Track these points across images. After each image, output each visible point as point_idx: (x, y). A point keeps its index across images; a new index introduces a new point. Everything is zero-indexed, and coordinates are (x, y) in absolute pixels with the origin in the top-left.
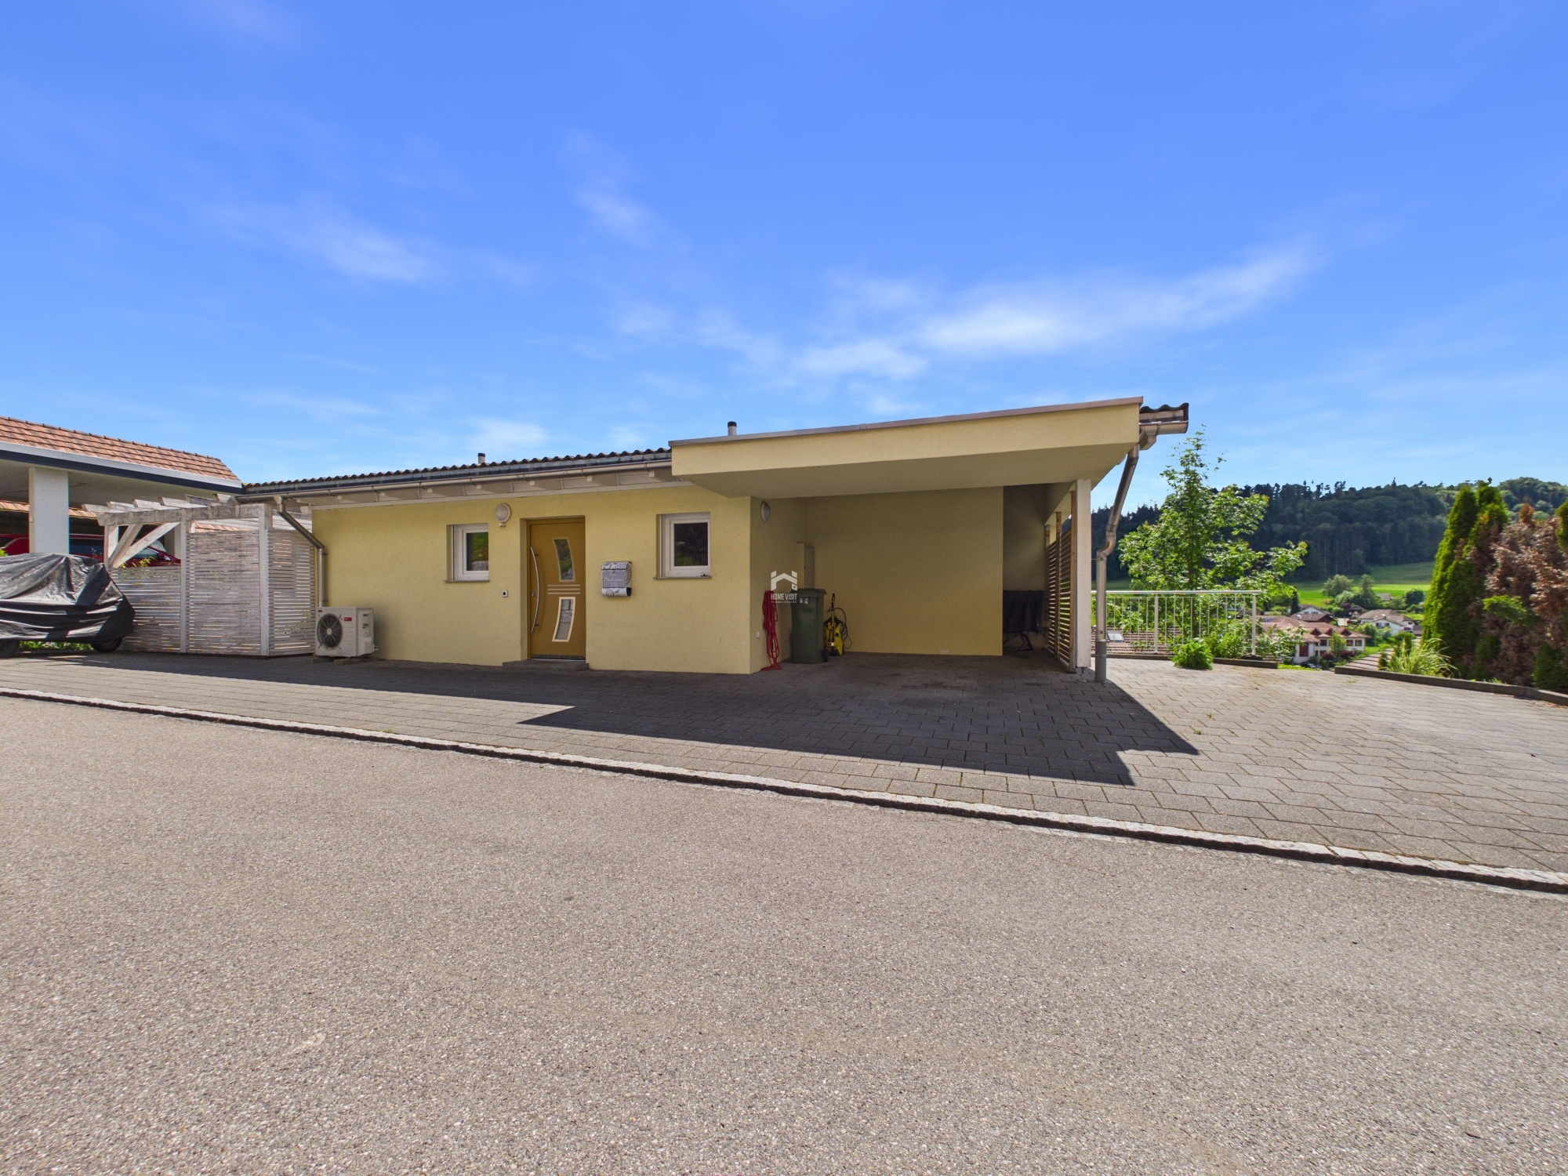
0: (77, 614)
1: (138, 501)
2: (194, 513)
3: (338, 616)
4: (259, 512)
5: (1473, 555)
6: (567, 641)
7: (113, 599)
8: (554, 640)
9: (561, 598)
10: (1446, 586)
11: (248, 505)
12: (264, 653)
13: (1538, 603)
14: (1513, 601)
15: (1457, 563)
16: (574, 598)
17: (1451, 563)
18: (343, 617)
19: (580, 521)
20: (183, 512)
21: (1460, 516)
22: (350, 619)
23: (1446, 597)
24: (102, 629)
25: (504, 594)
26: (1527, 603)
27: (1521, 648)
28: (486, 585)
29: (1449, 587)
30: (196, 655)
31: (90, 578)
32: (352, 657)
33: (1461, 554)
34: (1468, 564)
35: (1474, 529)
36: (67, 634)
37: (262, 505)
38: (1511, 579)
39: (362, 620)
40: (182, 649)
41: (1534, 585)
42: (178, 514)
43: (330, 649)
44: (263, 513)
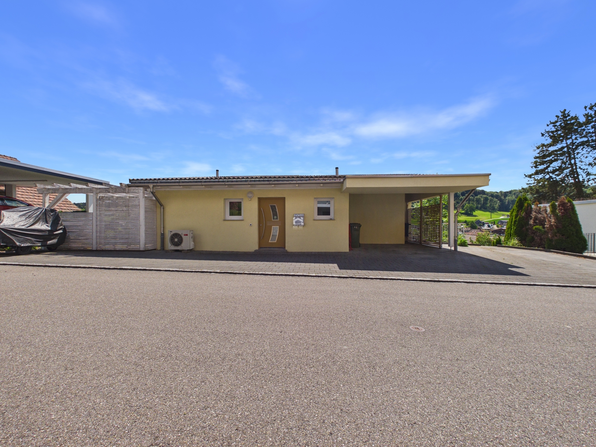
0: (50, 234)
1: (72, 184)
2: (101, 190)
3: (180, 233)
4: (140, 191)
5: (525, 215)
6: (276, 242)
7: (61, 227)
8: (270, 242)
9: (273, 226)
10: (517, 223)
11: (133, 188)
12: (141, 249)
13: (547, 228)
14: (541, 227)
15: (520, 217)
16: (278, 227)
17: (517, 217)
18: (183, 234)
19: (284, 199)
20: (94, 189)
21: (519, 204)
22: (187, 235)
23: (517, 226)
24: (58, 240)
25: (251, 225)
26: (544, 228)
27: (541, 239)
28: (242, 222)
29: (518, 223)
30: (100, 251)
31: (53, 218)
32: (188, 250)
33: (520, 214)
34: (523, 217)
35: (524, 208)
36: (47, 243)
37: (142, 188)
38: (537, 221)
39: (191, 235)
40: (94, 249)
41: (546, 223)
42: (91, 190)
43: (175, 247)
44: (142, 191)
